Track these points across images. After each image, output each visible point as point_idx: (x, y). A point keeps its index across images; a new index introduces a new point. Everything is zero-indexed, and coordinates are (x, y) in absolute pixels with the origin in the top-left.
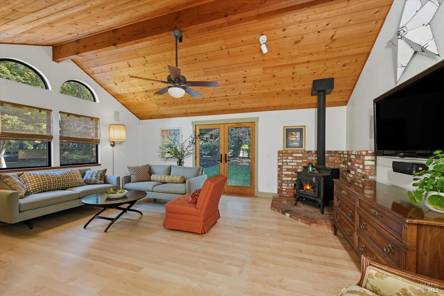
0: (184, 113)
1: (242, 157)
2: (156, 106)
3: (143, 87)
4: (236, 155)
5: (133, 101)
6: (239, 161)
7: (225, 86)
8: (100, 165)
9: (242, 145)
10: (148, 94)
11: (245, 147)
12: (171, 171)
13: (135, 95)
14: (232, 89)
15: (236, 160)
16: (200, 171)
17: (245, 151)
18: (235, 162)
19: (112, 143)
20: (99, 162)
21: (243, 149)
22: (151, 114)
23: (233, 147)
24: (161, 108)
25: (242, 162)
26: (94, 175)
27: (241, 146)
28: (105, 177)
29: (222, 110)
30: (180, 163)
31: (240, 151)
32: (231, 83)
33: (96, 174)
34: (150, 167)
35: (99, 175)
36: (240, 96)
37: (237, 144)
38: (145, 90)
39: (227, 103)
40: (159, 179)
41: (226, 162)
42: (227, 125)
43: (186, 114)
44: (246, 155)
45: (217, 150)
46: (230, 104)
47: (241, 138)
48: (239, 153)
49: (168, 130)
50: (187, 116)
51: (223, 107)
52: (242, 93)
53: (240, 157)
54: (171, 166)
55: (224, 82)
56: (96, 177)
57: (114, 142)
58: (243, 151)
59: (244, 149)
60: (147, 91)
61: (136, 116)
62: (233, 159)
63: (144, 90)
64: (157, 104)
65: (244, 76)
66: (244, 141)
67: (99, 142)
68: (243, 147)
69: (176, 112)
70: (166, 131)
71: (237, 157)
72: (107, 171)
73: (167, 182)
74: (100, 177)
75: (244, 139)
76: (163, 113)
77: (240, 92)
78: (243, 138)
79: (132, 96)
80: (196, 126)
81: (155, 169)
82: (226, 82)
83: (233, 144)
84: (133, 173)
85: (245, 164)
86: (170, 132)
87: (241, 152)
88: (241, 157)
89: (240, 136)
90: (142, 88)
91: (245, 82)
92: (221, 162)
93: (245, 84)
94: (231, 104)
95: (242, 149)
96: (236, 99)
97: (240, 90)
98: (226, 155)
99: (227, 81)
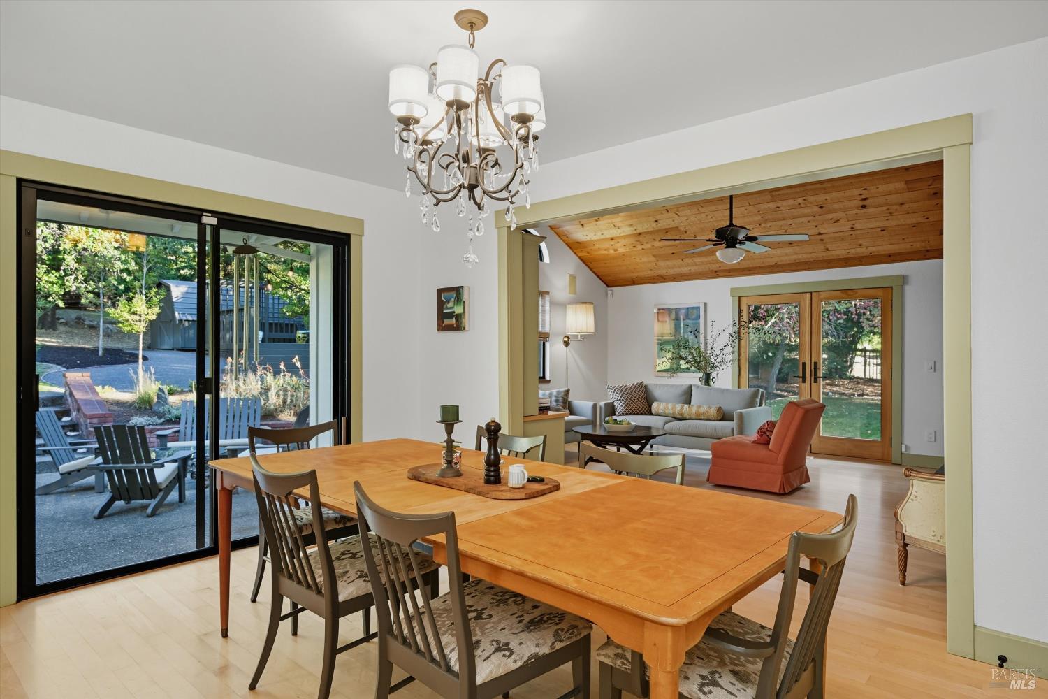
0: (712, 270)
1: (861, 379)
2: (652, 259)
3: (635, 228)
4: (839, 371)
5: (606, 252)
6: (851, 391)
7: (818, 217)
8: (549, 381)
9: (859, 338)
10: (641, 238)
11: (872, 343)
12: (692, 397)
13: (613, 242)
14: (833, 221)
15: (838, 389)
16: (757, 397)
17: (873, 358)
18: (834, 393)
19: (566, 339)
20: (548, 377)
21: (864, 350)
22: (634, 275)
23: (828, 342)
24: (661, 263)
25: (862, 395)
26: (553, 398)
27: (856, 340)
28: (570, 402)
29: (806, 263)
30: (707, 380)
31: (853, 358)
32: (829, 212)
33: (555, 396)
34: (646, 387)
35: (561, 400)
36: (852, 233)
37: (842, 335)
38: (638, 231)
39: (820, 247)
40: (670, 411)
41: (816, 381)
42: (819, 295)
43: (716, 271)
44: (874, 372)
45: (770, 354)
46: (827, 250)
47: (856, 314)
48: (851, 366)
49: (672, 309)
50: (718, 276)
51: (809, 256)
52: (858, 226)
53: (851, 379)
54: (691, 387)
55: (816, 209)
56: (557, 401)
57: (568, 337)
58: (865, 356)
59: (870, 351)
60: (640, 234)
61: (601, 280)
62: (828, 384)
63: (635, 232)
64: (654, 256)
65: (863, 197)
66: (865, 324)
67: (548, 337)
68: (864, 344)
69: (694, 269)
70: (669, 310)
71: (841, 378)
72: (570, 392)
73: (688, 417)
74: (563, 402)
75: (868, 319)
76: (663, 272)
77: (853, 226)
78: (864, 314)
79: (607, 244)
80: (740, 298)
81: (657, 393)
82: (820, 210)
83: (827, 335)
84: (619, 398)
85: (873, 400)
86: (677, 314)
87: (859, 360)
88: (858, 378)
89: (853, 310)
90: (632, 229)
91: (863, 207)
92: (804, 381)
93: (863, 211)
94: (830, 249)
95: (861, 350)
96: (843, 239)
97: (852, 222)
98: (816, 364)
99: (821, 207)
